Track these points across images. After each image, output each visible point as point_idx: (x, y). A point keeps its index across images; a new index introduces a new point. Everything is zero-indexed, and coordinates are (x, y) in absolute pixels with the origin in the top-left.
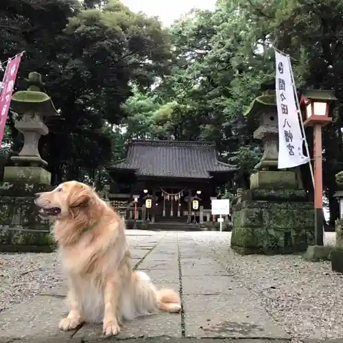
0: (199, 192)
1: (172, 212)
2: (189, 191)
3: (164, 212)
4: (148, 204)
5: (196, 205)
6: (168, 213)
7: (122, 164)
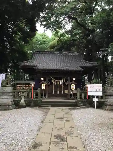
0: (74, 79)
1: (58, 91)
2: (69, 78)
3: (53, 91)
4: (43, 87)
5: (73, 87)
6: (56, 92)
7: (28, 63)
